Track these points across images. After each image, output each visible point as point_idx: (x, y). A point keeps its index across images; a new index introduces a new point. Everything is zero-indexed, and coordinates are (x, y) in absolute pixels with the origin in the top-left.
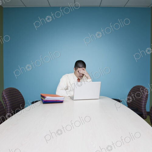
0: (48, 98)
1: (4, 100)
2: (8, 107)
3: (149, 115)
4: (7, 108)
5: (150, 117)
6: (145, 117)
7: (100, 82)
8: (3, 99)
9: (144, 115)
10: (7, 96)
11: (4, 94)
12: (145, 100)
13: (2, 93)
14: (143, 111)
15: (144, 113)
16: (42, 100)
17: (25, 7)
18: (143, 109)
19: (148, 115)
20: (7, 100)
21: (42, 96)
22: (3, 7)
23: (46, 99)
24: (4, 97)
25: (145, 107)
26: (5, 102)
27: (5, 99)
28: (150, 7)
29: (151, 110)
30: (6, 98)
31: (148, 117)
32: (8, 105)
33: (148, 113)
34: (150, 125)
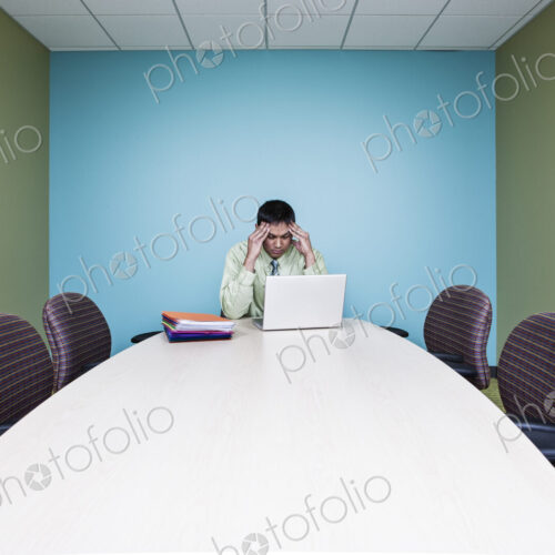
0: (185, 325)
1: (49, 332)
2: (63, 353)
3: (496, 377)
4: (60, 356)
5: (500, 381)
6: (484, 383)
7: (345, 276)
8: (45, 327)
9: (482, 378)
10: (58, 319)
11: (49, 313)
12: (484, 331)
13: (45, 311)
14: (480, 364)
15: (481, 371)
16: (167, 329)
17: (116, 49)
18: (478, 357)
19: (492, 376)
20: (58, 331)
21: (166, 318)
22: (48, 51)
23: (178, 328)
24: (49, 323)
25: (483, 352)
26: (54, 336)
27: (52, 329)
28: (494, 49)
29: (501, 362)
30: (55, 324)
31: (494, 384)
32: (61, 345)
33: (494, 372)
34: (499, 407)
